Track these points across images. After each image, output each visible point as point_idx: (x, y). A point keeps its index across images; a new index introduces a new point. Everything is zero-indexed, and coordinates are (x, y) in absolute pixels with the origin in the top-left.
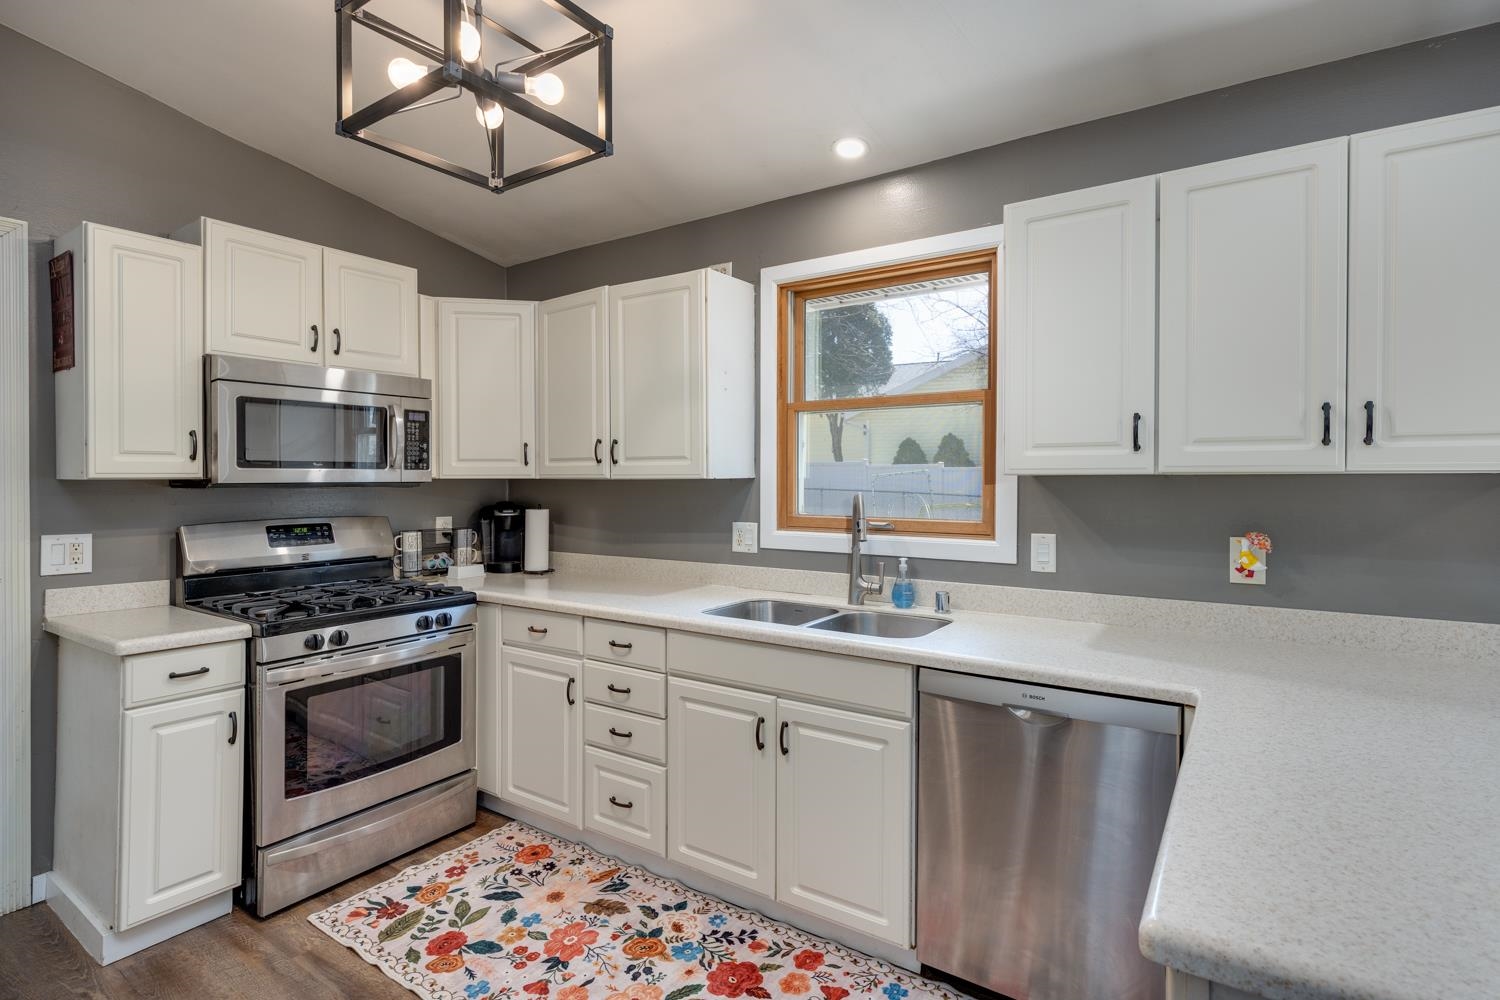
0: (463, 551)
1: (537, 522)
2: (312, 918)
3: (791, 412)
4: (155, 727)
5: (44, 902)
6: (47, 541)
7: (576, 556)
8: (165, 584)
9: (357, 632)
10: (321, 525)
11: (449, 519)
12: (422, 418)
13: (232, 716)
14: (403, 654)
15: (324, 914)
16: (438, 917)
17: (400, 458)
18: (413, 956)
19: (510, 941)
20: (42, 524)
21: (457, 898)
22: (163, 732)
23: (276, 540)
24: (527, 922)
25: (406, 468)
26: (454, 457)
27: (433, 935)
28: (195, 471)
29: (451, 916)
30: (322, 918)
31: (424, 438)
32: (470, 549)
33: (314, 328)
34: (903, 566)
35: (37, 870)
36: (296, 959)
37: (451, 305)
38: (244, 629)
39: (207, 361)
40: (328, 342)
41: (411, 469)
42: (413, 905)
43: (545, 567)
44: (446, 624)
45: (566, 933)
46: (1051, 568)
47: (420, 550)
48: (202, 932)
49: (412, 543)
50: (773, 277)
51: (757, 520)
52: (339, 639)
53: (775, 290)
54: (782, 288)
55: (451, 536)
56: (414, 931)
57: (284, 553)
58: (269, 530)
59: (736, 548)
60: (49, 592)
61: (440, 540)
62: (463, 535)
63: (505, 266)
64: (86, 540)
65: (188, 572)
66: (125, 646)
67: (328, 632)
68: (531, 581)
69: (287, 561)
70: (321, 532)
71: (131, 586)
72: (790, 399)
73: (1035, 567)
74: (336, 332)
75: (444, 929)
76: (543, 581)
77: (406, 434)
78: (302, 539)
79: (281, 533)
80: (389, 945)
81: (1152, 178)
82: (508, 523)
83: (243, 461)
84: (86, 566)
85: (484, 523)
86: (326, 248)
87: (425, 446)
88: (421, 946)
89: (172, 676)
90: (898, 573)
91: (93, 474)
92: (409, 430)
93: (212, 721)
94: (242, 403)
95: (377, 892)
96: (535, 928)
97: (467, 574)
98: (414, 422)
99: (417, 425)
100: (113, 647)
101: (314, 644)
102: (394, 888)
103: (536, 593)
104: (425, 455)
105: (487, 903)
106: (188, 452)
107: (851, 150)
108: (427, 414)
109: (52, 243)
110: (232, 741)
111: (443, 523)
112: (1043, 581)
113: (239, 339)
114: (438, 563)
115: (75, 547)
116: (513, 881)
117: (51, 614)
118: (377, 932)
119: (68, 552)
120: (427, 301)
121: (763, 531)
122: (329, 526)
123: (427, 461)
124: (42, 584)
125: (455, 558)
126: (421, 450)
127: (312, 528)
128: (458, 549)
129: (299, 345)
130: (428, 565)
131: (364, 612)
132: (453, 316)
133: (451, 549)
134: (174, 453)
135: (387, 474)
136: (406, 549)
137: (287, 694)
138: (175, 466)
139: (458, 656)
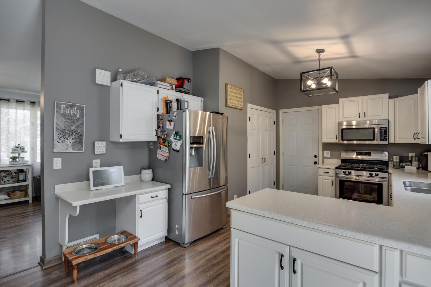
4: (322, 179)
6: (325, 152)
8: (340, 160)
10: (369, 152)
12: (385, 129)
13: (333, 181)
17: (378, 138)
20: (324, 149)
23: (358, 155)
25: (380, 140)
28: (337, 141)
32: (416, 162)
37: (398, 100)
38: (335, 167)
39: (339, 122)
40: (362, 115)
41: (382, 141)
44: (377, 176)
49: (397, 159)
52: (350, 173)
57: (360, 157)
58: (356, 153)
62: (415, 158)
67: (347, 171)
69: (360, 159)
70: (369, 154)
71: (336, 160)
74: (365, 113)
79: (358, 153)
83: (343, 140)
84: (329, 156)
86: (363, 97)
87: (386, 135)
89: (324, 172)
91: (323, 142)
92: (381, 132)
93: (330, 181)
94: (342, 129)
98: (383, 130)
99: (383, 131)
101: (344, 172)
104: (386, 138)
106: (336, 138)
110: (333, 185)
111: (411, 155)
115: (328, 153)
120: (391, 101)
122: (371, 153)
124: (324, 158)
125: (412, 164)
126: (385, 136)
127: (366, 153)
128: (413, 162)
129: (356, 117)
130: (401, 165)
131: (357, 169)
132: (397, 103)
133: (411, 162)
134: (334, 139)
135: (374, 142)
136: (394, 160)
137: (340, 180)
138: (334, 140)
139: (382, 184)
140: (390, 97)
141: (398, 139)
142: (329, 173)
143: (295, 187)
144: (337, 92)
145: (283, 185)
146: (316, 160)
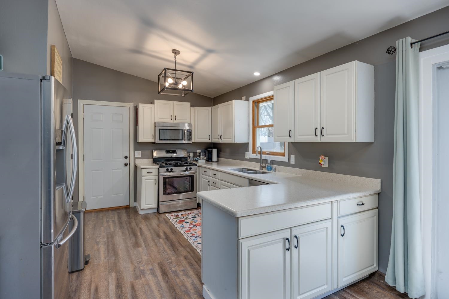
0: (202, 157)
1: (215, 151)
2: (166, 215)
3: (255, 128)
4: (146, 180)
5: (135, 207)
6: (136, 152)
7: (224, 159)
8: (151, 159)
9: (175, 169)
11: (200, 150)
13: (156, 180)
14: (182, 174)
15: (168, 215)
16: (183, 218)
17: (186, 138)
18: (176, 221)
19: (191, 222)
20: (135, 149)
21: (187, 216)
22: (147, 181)
23: (167, 153)
24: (195, 221)
25: (187, 140)
26: (197, 138)
27: (180, 220)
28: (153, 141)
29: (185, 218)
30: (167, 215)
31: (191, 135)
32: (203, 156)
33: (172, 116)
34: (269, 162)
35: (134, 202)
36: (162, 219)
37: (197, 109)
38: (158, 166)
39: (155, 123)
40: (174, 118)
42: (180, 216)
43: (216, 161)
44: (190, 169)
45: (199, 223)
46: (294, 163)
47: (193, 156)
48: (152, 214)
49: (192, 155)
50: (252, 99)
51: (249, 152)
52: (171, 170)
53: (252, 102)
54: (253, 102)
55: (200, 154)
56: (178, 219)
58: (166, 151)
59: (246, 158)
60: (136, 159)
61: (198, 154)
62: (202, 154)
63: (212, 98)
64: (140, 152)
65: (154, 158)
66: (142, 167)
67: (169, 168)
68: (213, 164)
69: (169, 157)
70: (174, 152)
71: (146, 159)
72: (256, 125)
73: (291, 163)
74: (175, 116)
75: (183, 219)
76: (216, 164)
77: (187, 134)
78: (171, 153)
79: (168, 152)
80: (174, 219)
81: (293, 81)
82: (210, 151)
83: (159, 140)
84: (140, 156)
85: (206, 151)
86: (174, 102)
88: (178, 221)
89: (148, 172)
90: (268, 164)
91: (140, 142)
93: (153, 180)
94: (159, 129)
95: (176, 214)
96: (196, 222)
97: (201, 162)
99: (189, 132)
100: (140, 167)
101: (167, 170)
102: (179, 214)
103: (214, 166)
104: (191, 138)
105: (191, 218)
106: (152, 138)
107: (257, 74)
108: (191, 130)
109: (137, 106)
110: (156, 184)
111: (199, 151)
112: (292, 166)
113: (160, 119)
114: (197, 159)
116: (197, 216)
117: (136, 163)
118: (173, 218)
119: (138, 153)
120: (192, 108)
121: (250, 154)
122: (176, 151)
123: (191, 139)
124: (135, 158)
125: (200, 158)
126: (190, 137)
127: (173, 151)
128: (201, 156)
129: (169, 119)
130: (195, 159)
131: (176, 165)
132: (197, 111)
133: (200, 156)
134: (150, 138)
135: (184, 142)
136: (191, 156)
137: (163, 178)
138: (151, 140)
139: (193, 176)
140: (191, 106)
141: (197, 139)
142: (152, 172)
143: (101, 196)
144: (159, 93)
145: (84, 197)
146: (127, 161)
